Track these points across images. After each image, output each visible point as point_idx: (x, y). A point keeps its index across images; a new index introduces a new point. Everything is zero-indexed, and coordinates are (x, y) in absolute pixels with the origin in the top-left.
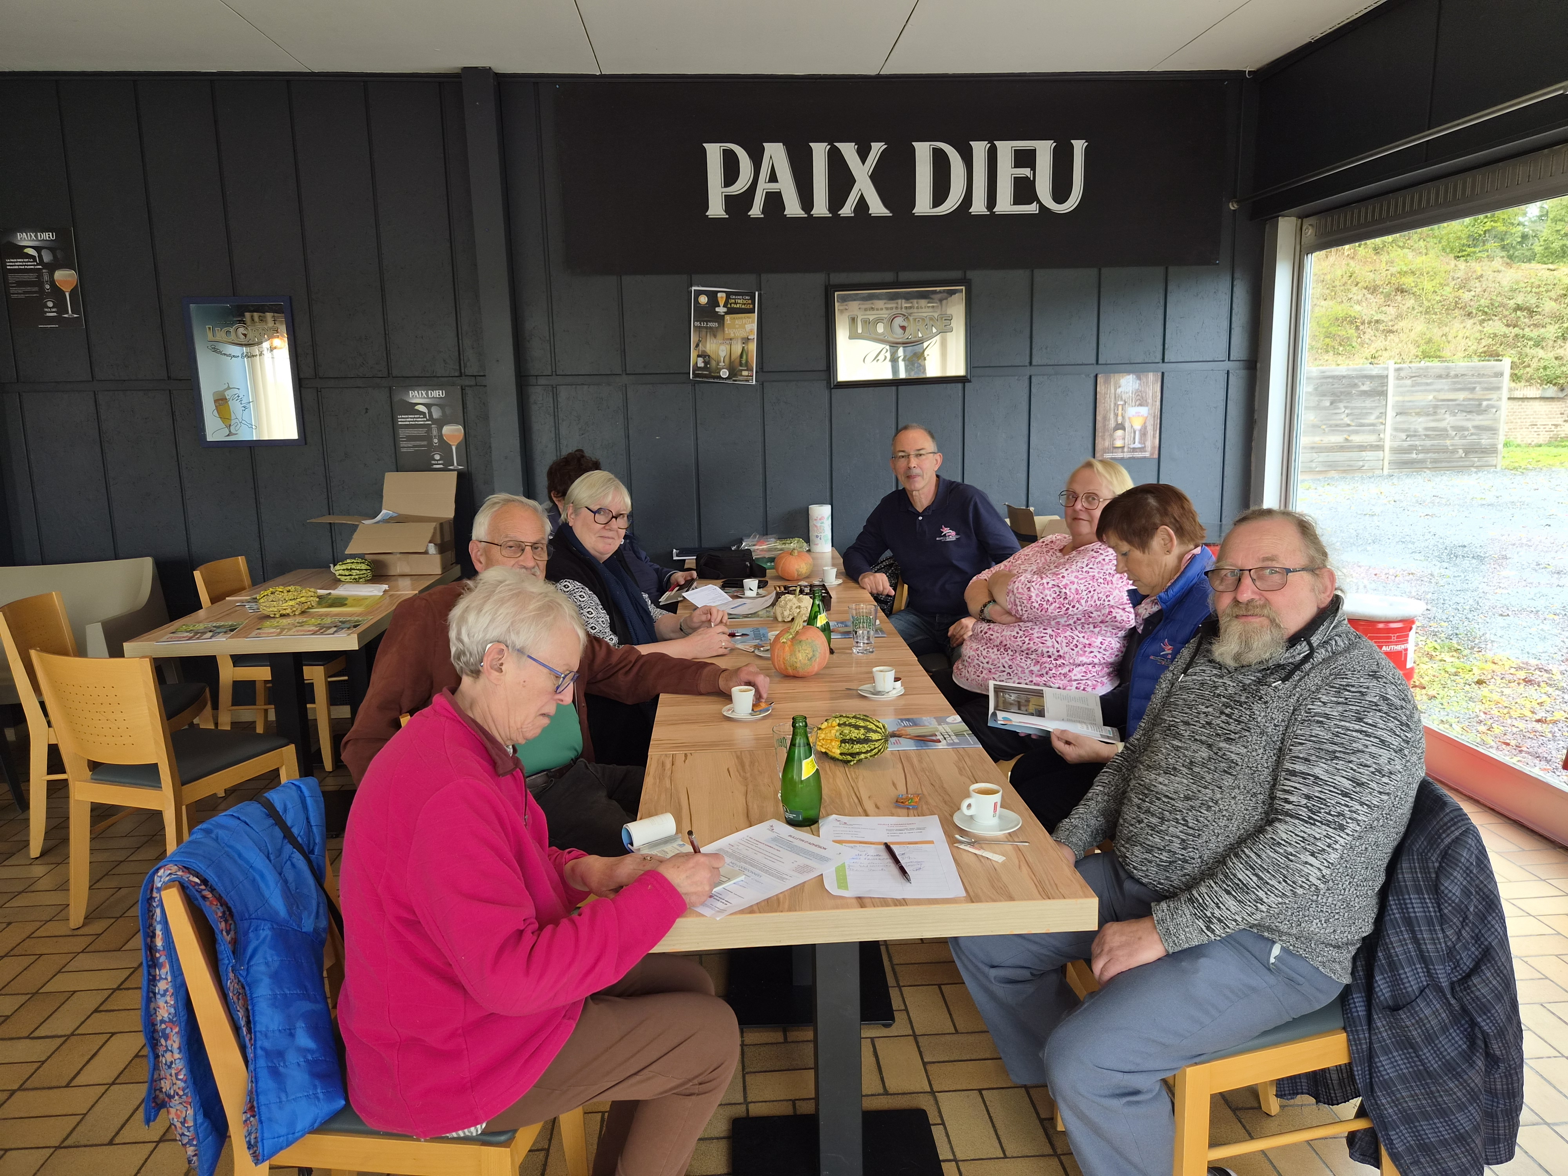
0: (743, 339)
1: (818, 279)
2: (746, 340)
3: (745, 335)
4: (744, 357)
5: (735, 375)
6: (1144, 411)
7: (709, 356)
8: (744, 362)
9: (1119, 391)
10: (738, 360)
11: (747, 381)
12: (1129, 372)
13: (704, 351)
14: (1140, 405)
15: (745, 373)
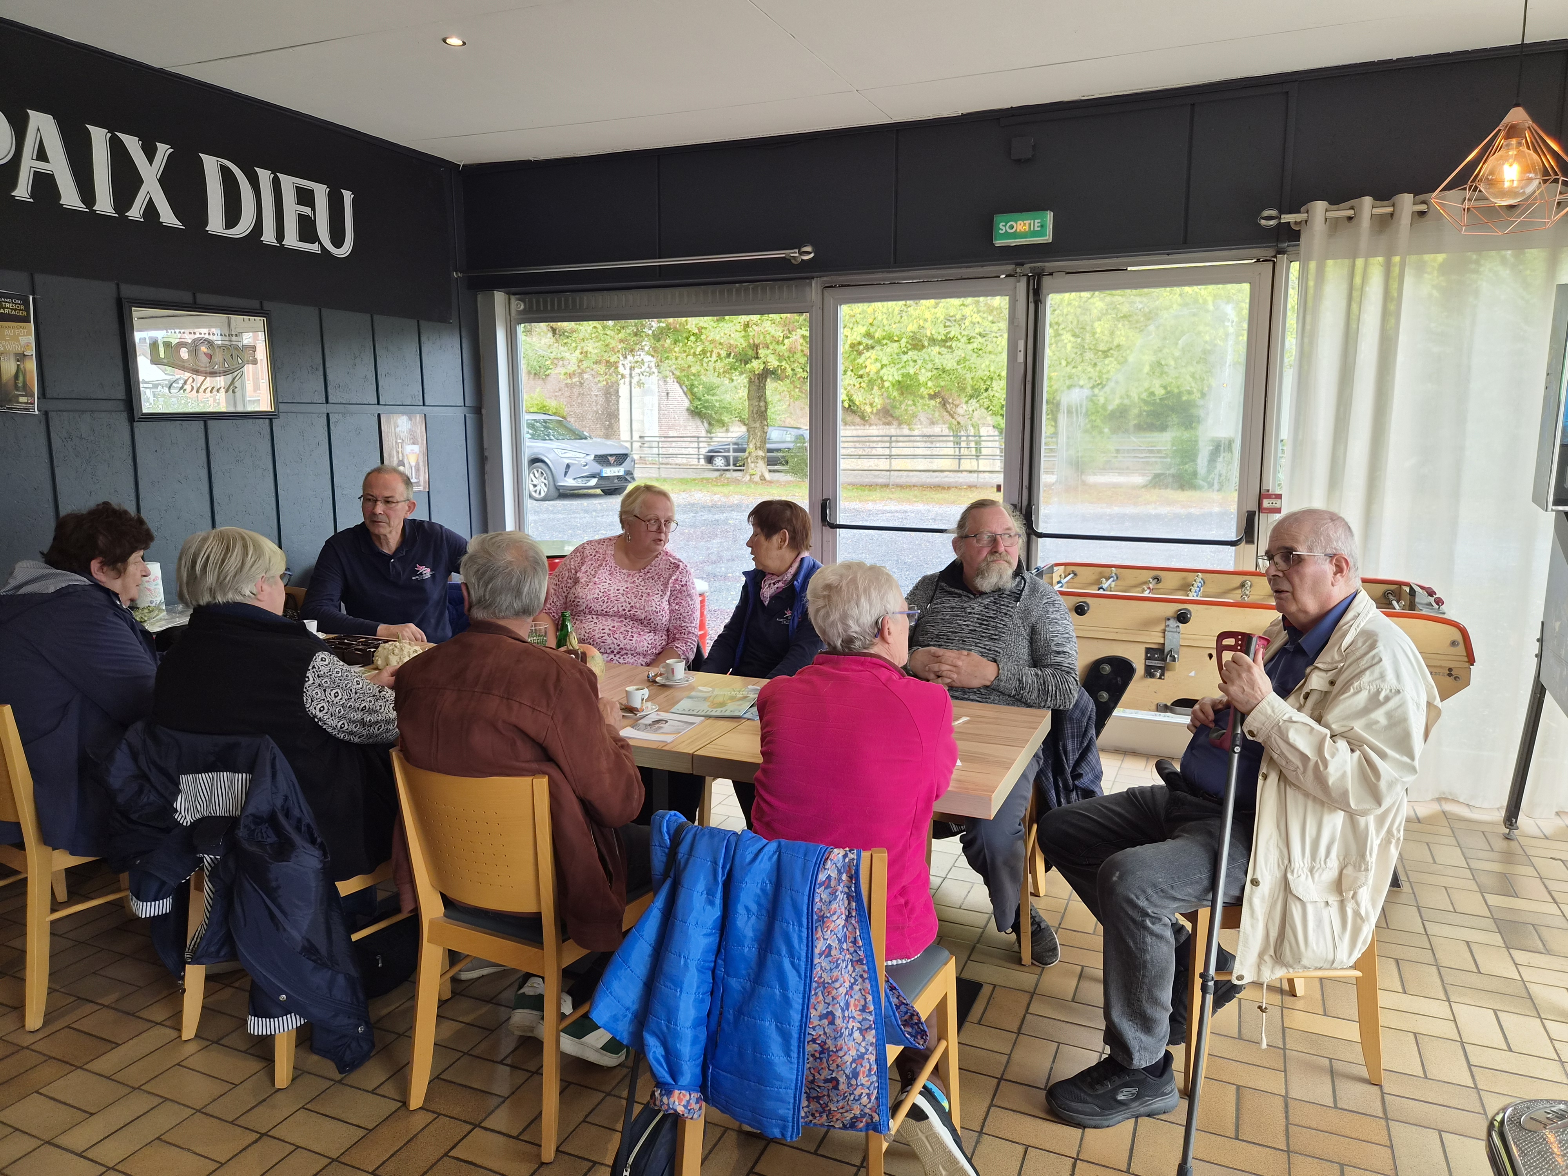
0: (16, 354)
1: (108, 289)
2: (21, 357)
3: (20, 350)
4: (21, 379)
5: (10, 402)
6: (416, 448)
8: (20, 384)
9: (398, 430)
10: (12, 382)
11: (28, 410)
12: (403, 413)
14: (414, 443)
15: (23, 399)
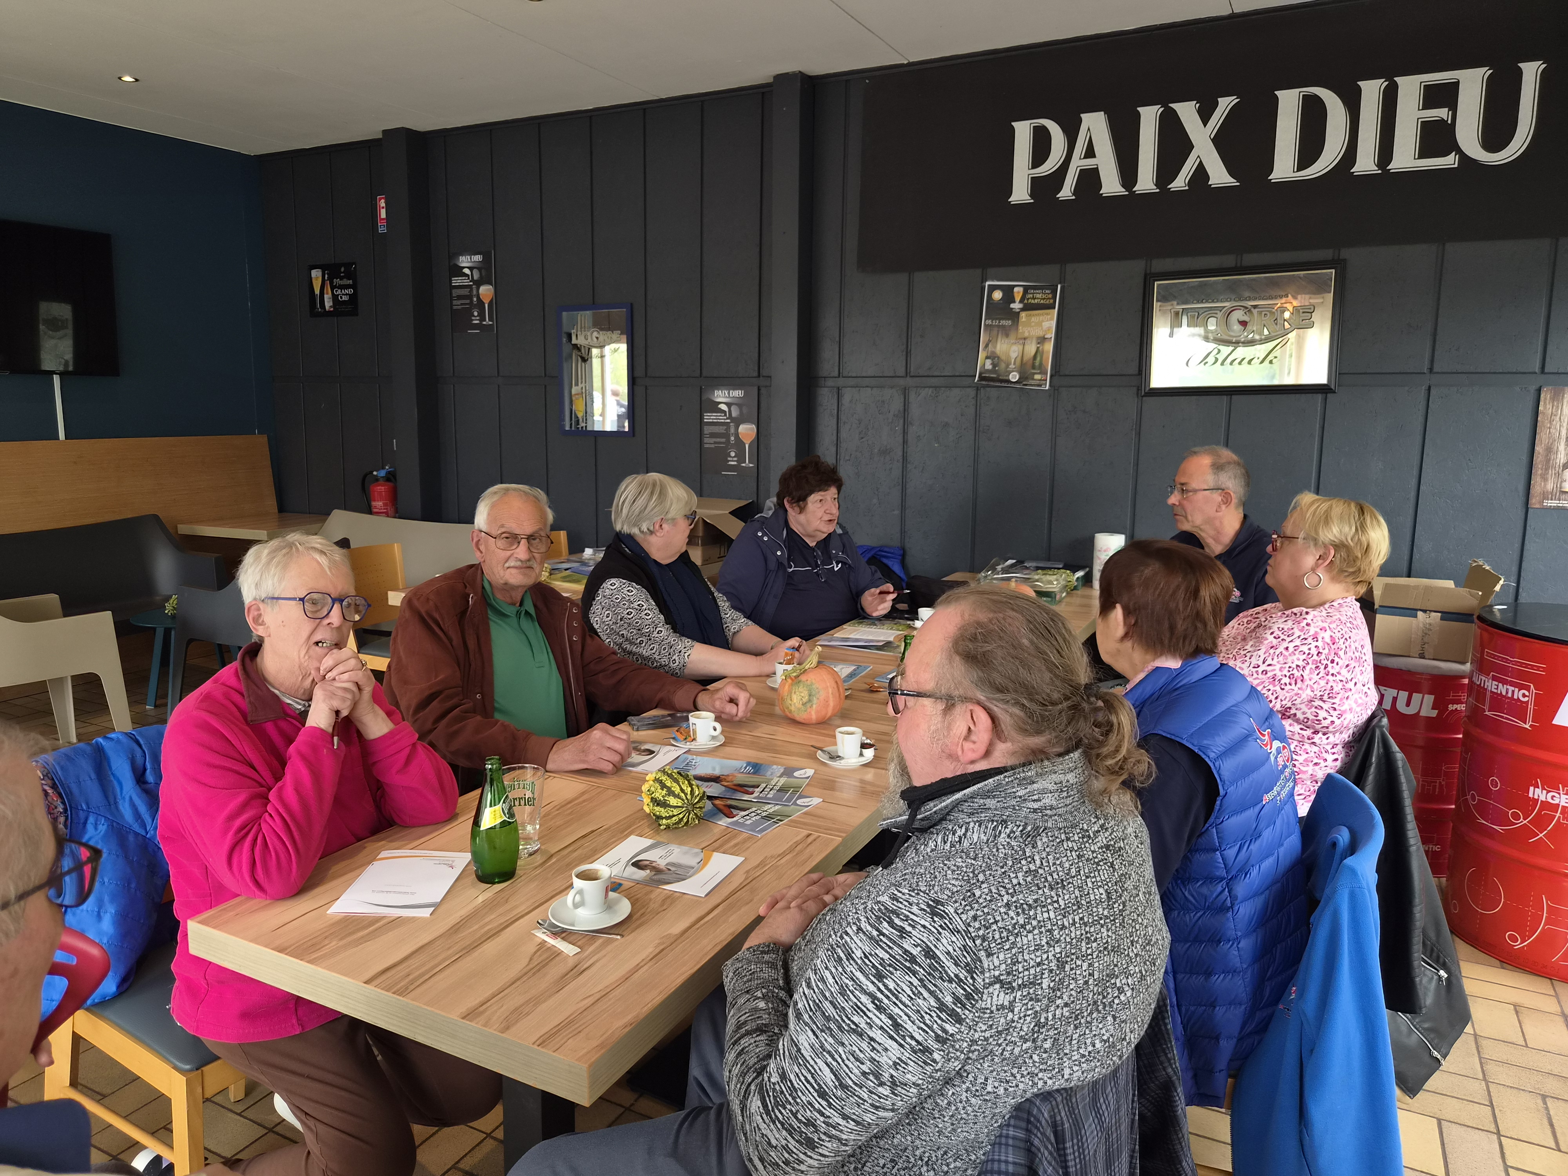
0: (1038, 338)
1: (1136, 267)
2: (1042, 340)
3: (1041, 334)
4: (1038, 359)
5: (1027, 378)
7: (998, 357)
8: (1037, 363)
10: (1031, 362)
11: (1040, 385)
13: (993, 352)
15: (1037, 377)
